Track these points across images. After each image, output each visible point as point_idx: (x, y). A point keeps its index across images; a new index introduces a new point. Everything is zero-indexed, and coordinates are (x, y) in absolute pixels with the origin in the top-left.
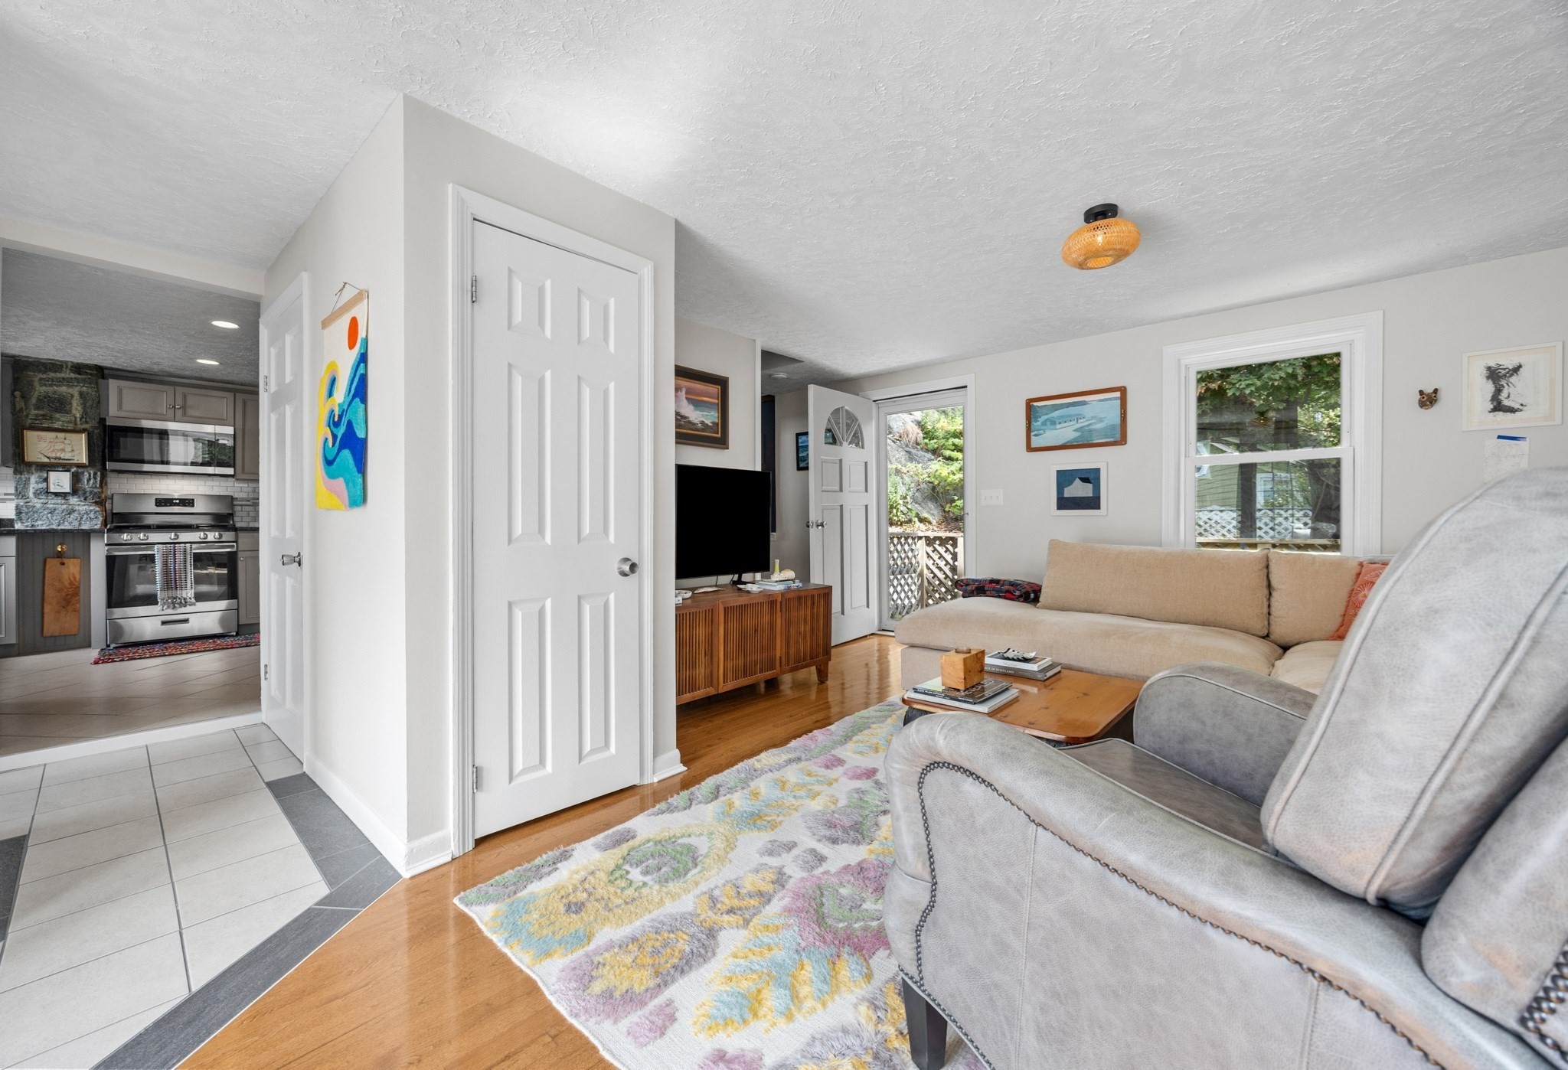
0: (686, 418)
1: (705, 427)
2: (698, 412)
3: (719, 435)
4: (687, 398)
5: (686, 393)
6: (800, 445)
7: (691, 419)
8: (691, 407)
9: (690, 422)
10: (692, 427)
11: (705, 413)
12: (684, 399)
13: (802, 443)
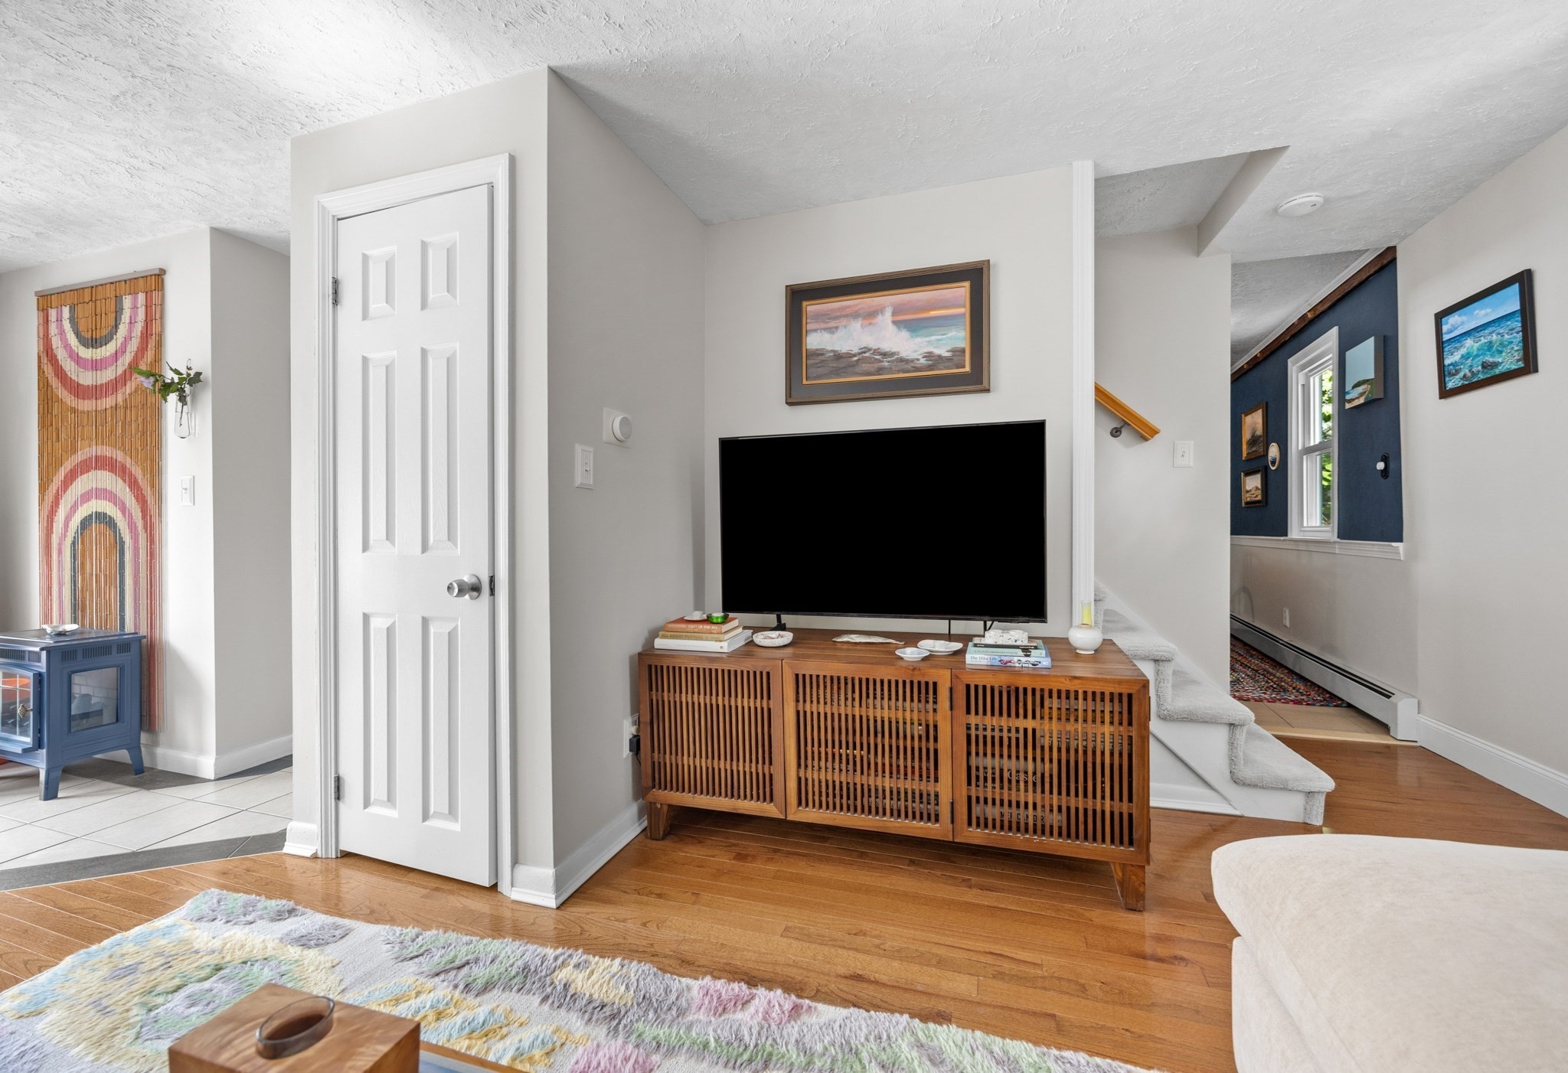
0: (893, 354)
1: (935, 360)
2: (919, 340)
3: (967, 369)
4: (894, 323)
5: (894, 314)
6: (1446, 337)
7: (903, 354)
8: (905, 334)
9: (902, 360)
10: (908, 367)
11: (933, 338)
12: (890, 324)
13: (1450, 332)
